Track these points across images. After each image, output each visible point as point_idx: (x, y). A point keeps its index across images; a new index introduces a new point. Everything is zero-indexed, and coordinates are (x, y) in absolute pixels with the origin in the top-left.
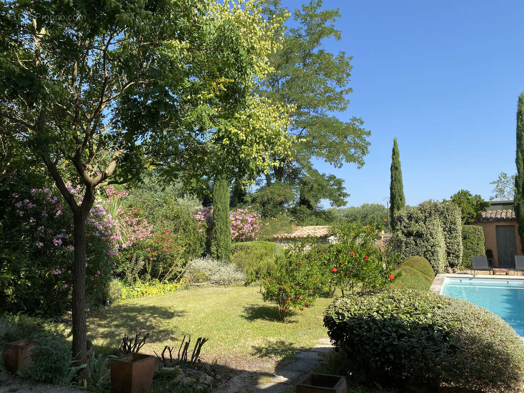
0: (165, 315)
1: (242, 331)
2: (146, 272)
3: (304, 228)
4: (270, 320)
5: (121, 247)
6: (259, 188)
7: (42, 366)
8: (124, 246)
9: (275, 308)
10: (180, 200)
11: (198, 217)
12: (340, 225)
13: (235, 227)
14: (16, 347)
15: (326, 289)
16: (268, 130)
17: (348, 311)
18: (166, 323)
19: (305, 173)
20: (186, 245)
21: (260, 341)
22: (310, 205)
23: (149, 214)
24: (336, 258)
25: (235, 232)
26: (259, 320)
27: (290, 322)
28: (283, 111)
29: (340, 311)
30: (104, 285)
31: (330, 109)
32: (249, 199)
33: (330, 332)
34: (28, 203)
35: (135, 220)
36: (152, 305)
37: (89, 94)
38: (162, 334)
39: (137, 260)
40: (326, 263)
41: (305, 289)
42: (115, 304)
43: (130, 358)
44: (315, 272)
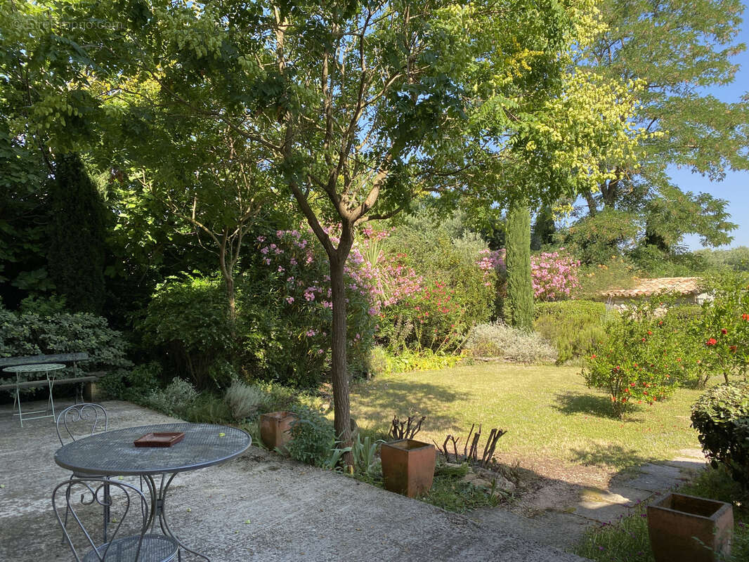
0: (443, 397)
1: (554, 427)
2: (417, 339)
3: (654, 281)
4: (598, 415)
5: (383, 304)
6: (577, 219)
7: (302, 443)
8: (387, 303)
9: (605, 399)
10: (458, 242)
11: (483, 265)
12: (719, 276)
13: (539, 280)
14: (273, 420)
15: (692, 376)
16: (598, 123)
17: (737, 406)
18: (445, 406)
19: (656, 193)
20: (467, 304)
21: (583, 443)
22: (664, 244)
23: (417, 261)
24: (715, 323)
25: (539, 286)
26: (580, 415)
27: (630, 420)
28: (621, 91)
29: (722, 406)
30: (365, 352)
31: (702, 84)
32: (561, 238)
33: (702, 436)
34: (275, 249)
35: (398, 270)
36: (425, 382)
37: (342, 100)
38: (441, 421)
39: (403, 323)
40: (697, 330)
41: (655, 372)
42: (378, 378)
43: (405, 445)
44: (674, 347)
